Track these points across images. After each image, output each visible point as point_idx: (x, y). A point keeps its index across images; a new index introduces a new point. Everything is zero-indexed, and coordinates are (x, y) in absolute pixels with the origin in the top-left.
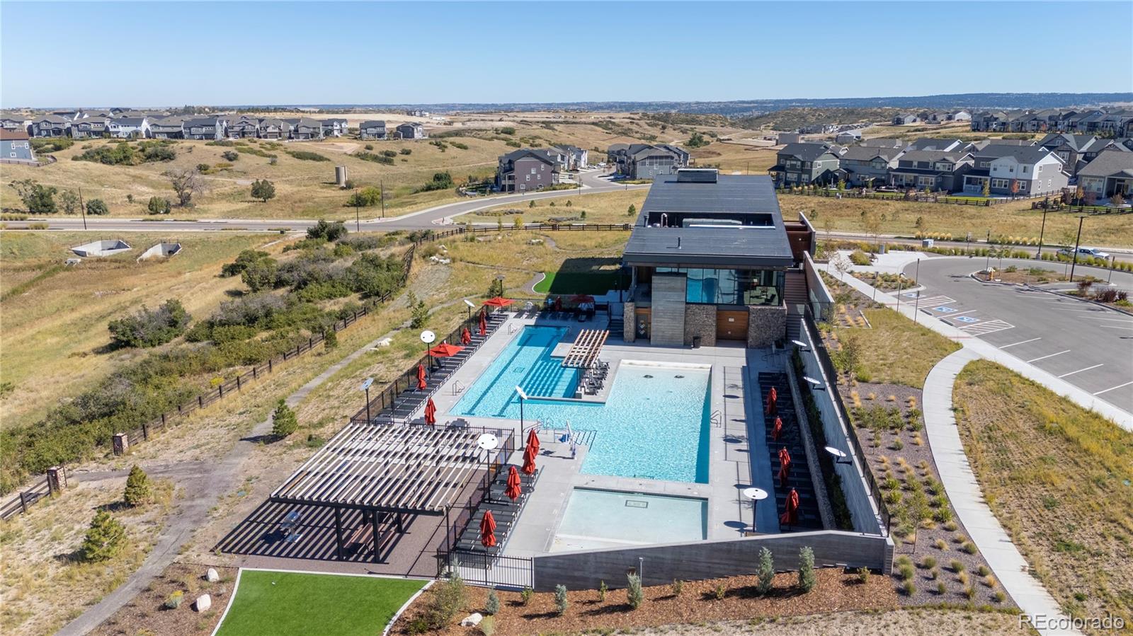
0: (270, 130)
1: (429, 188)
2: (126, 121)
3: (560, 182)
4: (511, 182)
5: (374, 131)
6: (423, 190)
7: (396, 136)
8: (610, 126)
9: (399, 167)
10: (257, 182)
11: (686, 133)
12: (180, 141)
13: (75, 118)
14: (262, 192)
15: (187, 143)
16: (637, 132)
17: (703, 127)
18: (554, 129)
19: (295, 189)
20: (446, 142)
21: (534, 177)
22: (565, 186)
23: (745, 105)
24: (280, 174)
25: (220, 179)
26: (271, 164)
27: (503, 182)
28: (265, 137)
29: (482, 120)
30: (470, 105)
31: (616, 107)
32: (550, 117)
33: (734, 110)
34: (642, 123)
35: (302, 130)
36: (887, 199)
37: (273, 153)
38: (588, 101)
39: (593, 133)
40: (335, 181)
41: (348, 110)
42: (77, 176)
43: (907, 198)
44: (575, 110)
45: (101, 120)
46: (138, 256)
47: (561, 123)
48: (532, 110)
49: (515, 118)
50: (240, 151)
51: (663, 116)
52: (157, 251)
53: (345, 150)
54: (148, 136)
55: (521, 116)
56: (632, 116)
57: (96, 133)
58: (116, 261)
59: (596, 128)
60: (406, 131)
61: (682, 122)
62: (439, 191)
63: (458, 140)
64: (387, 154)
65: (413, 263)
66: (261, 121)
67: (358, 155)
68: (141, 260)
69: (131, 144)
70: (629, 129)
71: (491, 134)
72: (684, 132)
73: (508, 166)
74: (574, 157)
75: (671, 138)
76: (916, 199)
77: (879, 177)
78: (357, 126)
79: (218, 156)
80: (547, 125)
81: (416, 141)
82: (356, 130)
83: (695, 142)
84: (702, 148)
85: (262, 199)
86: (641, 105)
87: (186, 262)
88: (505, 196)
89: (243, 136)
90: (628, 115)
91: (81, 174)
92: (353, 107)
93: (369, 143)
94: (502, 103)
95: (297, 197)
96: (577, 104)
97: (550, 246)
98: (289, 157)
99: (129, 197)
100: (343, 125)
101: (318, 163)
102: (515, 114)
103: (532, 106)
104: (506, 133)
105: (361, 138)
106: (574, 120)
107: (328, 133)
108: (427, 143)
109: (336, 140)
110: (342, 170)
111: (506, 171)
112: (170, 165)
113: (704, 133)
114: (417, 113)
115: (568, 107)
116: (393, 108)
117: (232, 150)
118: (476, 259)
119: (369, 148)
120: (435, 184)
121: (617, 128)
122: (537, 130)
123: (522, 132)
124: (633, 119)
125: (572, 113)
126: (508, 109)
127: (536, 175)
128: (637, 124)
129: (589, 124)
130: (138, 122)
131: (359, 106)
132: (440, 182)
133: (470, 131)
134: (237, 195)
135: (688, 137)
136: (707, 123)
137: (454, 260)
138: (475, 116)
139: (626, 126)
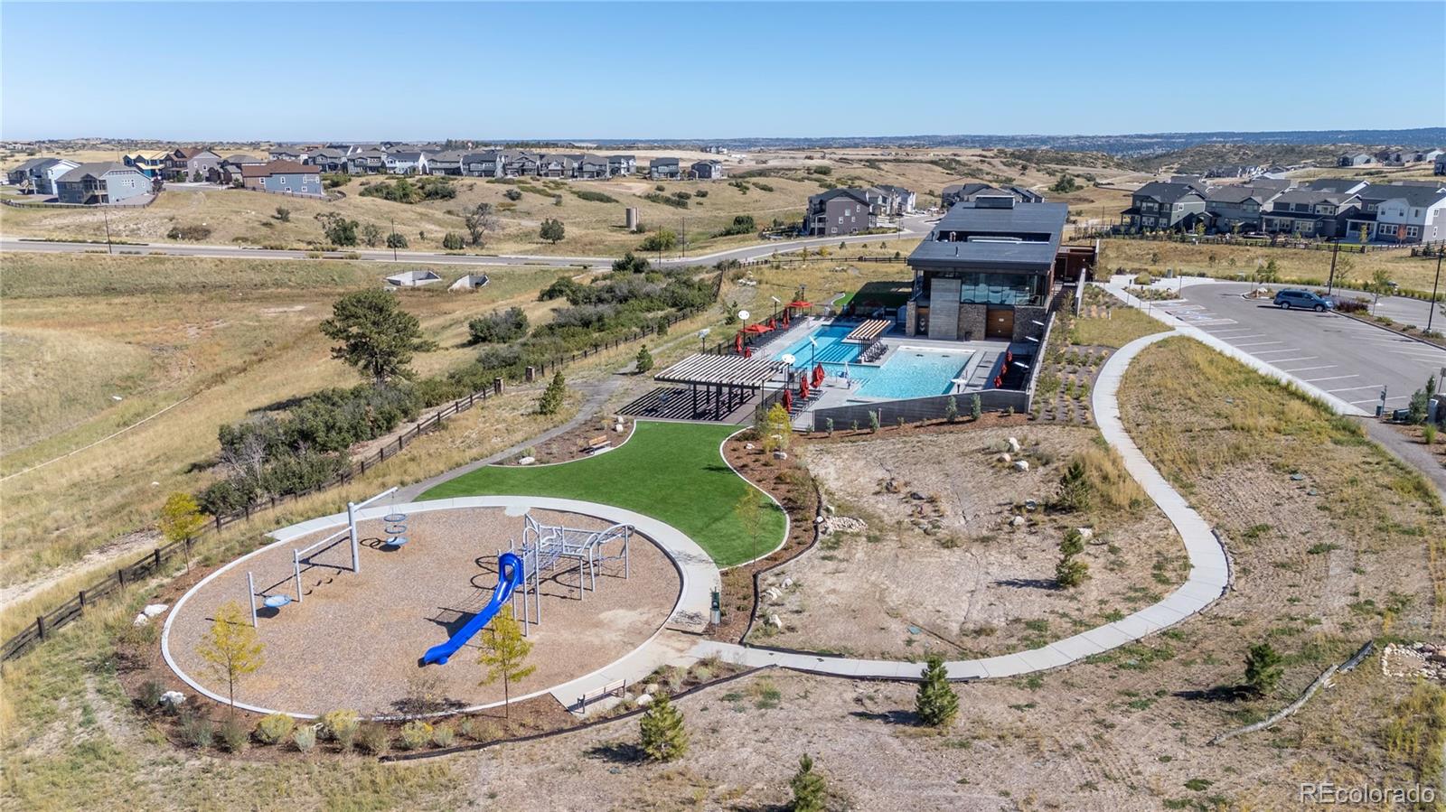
0: (552, 167)
1: (728, 233)
2: (401, 156)
3: (878, 225)
4: (821, 225)
5: (666, 169)
6: (721, 235)
7: (691, 175)
8: (954, 165)
9: (694, 211)
10: (547, 222)
11: (1054, 175)
12: (459, 178)
13: (349, 153)
14: (551, 233)
15: (468, 181)
16: (988, 174)
17: (1079, 167)
18: (879, 169)
19: (583, 232)
20: (748, 182)
21: (847, 219)
22: (883, 230)
23: (1144, 140)
24: (565, 216)
25: (504, 220)
26: (556, 204)
27: (812, 226)
28: (546, 175)
29: (791, 158)
30: (777, 139)
31: (967, 142)
32: (878, 154)
33: (1129, 147)
34: (996, 162)
35: (587, 168)
36: (1251, 245)
37: (557, 192)
38: (930, 134)
39: (930, 173)
40: (624, 223)
41: (631, 145)
42: (368, 212)
43: (1273, 244)
44: (911, 146)
45: (376, 154)
46: (448, 287)
47: (890, 161)
48: (856, 146)
49: (832, 156)
50: (523, 189)
51: (1025, 154)
52: (465, 282)
53: (633, 191)
54: (425, 173)
55: (840, 153)
56: (984, 153)
57: (373, 169)
58: (429, 290)
59: (934, 167)
60: (703, 170)
61: (1051, 161)
62: (740, 236)
63: (762, 181)
64: (681, 196)
65: (722, 285)
66: (542, 157)
67: (648, 197)
68: (452, 290)
69: (410, 181)
70: (978, 169)
71: (802, 174)
72: (1052, 173)
73: (819, 207)
74: (899, 200)
75: (1032, 181)
76: (1284, 245)
77: (1250, 221)
78: (647, 164)
79: (500, 195)
80: (871, 163)
81: (714, 182)
82: (644, 169)
83: (1063, 186)
84: (1071, 195)
85: (551, 241)
86: (1001, 140)
87: (495, 293)
88: (815, 239)
89: (523, 174)
90: (979, 151)
91: (371, 210)
92: (635, 142)
93: (660, 183)
94: (819, 137)
95: (586, 240)
96: (916, 138)
97: (851, 272)
98: (575, 197)
99: (421, 234)
100: (631, 162)
101: (605, 204)
102: (834, 150)
103: (857, 141)
104: (820, 173)
105: (651, 178)
106: (907, 158)
107: (615, 172)
108: (726, 184)
109: (624, 179)
110: (634, 211)
111: (816, 213)
112: (451, 204)
113: (1078, 176)
114: (713, 150)
115: (903, 142)
116: (682, 144)
117: (514, 188)
118: (781, 282)
119: (660, 189)
120: (736, 227)
121: (962, 168)
122: (857, 170)
123: (839, 172)
124: (985, 157)
125: (906, 149)
126: (825, 144)
127: (850, 217)
128: (989, 163)
129: (926, 162)
130: (415, 157)
131: (641, 141)
132: (741, 226)
133: (776, 170)
134: (525, 236)
135: (1054, 181)
136: (1083, 163)
137: (760, 282)
138: (783, 154)
139: (975, 166)
